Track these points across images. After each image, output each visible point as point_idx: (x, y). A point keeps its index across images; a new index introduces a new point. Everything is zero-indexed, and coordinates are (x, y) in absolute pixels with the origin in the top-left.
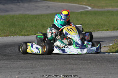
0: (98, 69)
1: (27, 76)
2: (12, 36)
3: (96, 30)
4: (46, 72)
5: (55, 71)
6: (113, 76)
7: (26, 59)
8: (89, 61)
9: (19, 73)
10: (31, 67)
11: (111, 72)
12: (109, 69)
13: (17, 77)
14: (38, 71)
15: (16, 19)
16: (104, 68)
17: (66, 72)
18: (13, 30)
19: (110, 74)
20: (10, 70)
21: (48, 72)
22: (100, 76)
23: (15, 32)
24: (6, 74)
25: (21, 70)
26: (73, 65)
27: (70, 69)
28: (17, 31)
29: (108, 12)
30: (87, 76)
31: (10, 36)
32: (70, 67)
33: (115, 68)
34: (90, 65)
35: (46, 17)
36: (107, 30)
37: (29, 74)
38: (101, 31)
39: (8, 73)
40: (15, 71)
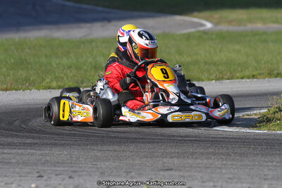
0: (234, 169)
1: (60, 184)
2: (20, 90)
3: (226, 77)
4: (106, 174)
5: (127, 173)
6: (271, 184)
7: (55, 145)
8: (210, 150)
9: (39, 177)
10: (69, 162)
11: (265, 175)
12: (261, 168)
13: (33, 186)
14: (86, 173)
15: (30, 48)
16: (250, 165)
17: (155, 174)
18: (21, 74)
19: (265, 179)
20: (17, 170)
21: (110, 175)
22: (239, 185)
23: (27, 80)
24: (6, 178)
25: (44, 171)
26: (172, 157)
27: (164, 166)
28: (32, 79)
29: (255, 33)
30: (207, 184)
31: (16, 90)
32: (164, 163)
33: (275, 166)
34: (213, 157)
35: (104, 45)
36: (254, 77)
37: (64, 179)
38: (238, 78)
39: (12, 177)
40: (29, 173)
